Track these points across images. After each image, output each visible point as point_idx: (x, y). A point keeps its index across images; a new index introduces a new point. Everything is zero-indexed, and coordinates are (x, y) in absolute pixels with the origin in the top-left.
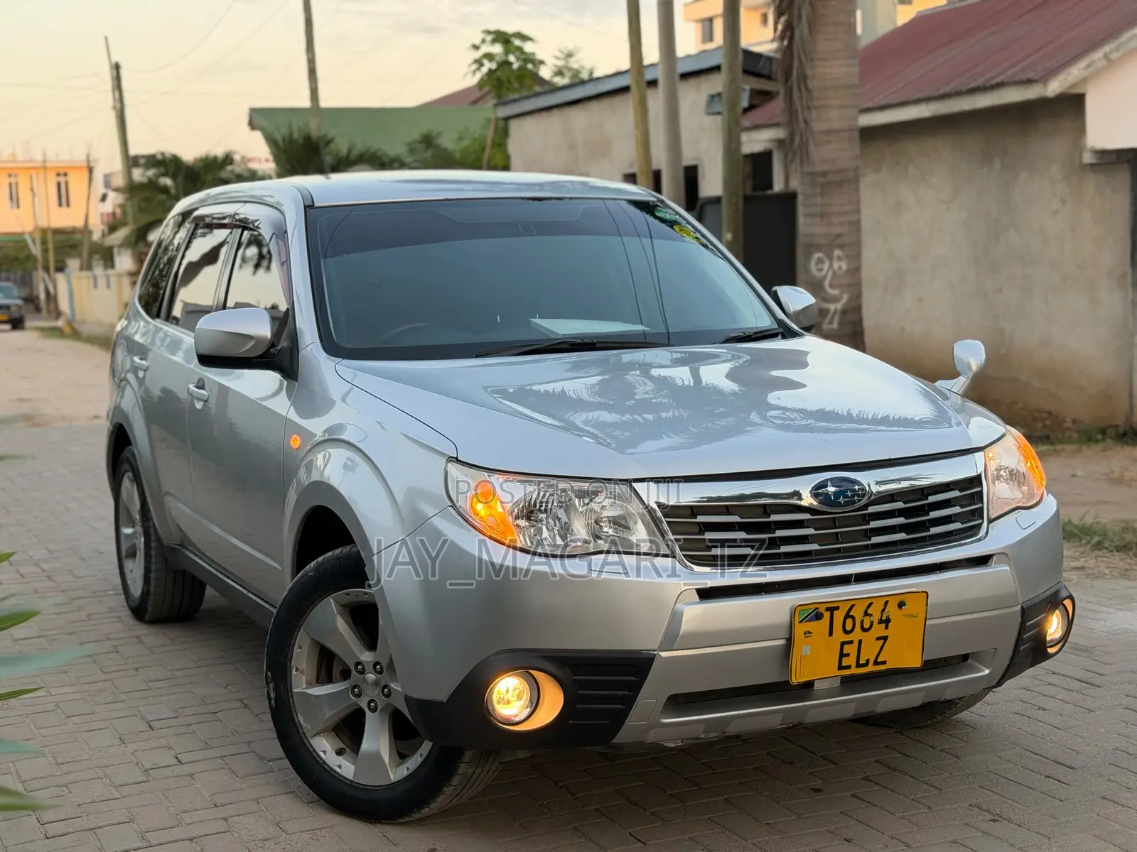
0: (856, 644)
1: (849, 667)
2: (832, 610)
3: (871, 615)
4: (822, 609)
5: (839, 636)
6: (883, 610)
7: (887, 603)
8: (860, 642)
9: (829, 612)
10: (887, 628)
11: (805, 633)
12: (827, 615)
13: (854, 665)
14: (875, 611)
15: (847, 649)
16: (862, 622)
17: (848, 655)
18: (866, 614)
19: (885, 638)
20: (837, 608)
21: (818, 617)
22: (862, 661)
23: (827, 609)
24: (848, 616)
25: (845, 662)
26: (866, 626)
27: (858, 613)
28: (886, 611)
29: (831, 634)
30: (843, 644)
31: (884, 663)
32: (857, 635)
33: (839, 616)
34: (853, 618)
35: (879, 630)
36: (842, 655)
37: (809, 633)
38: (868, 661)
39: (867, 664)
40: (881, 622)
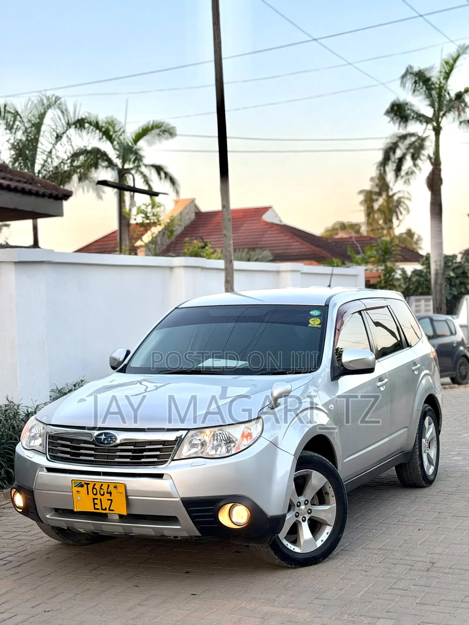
0: (99, 500)
1: (98, 509)
2: (87, 484)
3: (103, 489)
4: (83, 483)
5: (92, 496)
6: (108, 488)
7: (109, 485)
8: (101, 499)
9: (86, 485)
10: (111, 496)
11: (77, 491)
12: (85, 486)
13: (100, 508)
14: (105, 487)
15: (96, 501)
16: (100, 491)
17: (97, 504)
18: (101, 488)
19: (111, 500)
20: (89, 484)
21: (82, 486)
22: (104, 508)
23: (85, 483)
24: (93, 488)
25: (97, 507)
26: (102, 494)
27: (97, 487)
28: (109, 489)
29: (88, 494)
30: (94, 499)
31: (113, 510)
32: (98, 496)
33: (90, 487)
34: (95, 489)
35: (107, 496)
36: (95, 504)
37: (79, 491)
38: (106, 508)
39: (105, 509)
40: (108, 493)
